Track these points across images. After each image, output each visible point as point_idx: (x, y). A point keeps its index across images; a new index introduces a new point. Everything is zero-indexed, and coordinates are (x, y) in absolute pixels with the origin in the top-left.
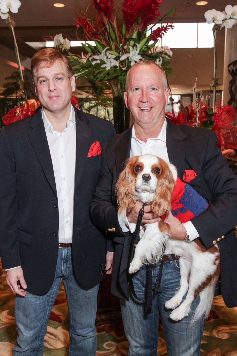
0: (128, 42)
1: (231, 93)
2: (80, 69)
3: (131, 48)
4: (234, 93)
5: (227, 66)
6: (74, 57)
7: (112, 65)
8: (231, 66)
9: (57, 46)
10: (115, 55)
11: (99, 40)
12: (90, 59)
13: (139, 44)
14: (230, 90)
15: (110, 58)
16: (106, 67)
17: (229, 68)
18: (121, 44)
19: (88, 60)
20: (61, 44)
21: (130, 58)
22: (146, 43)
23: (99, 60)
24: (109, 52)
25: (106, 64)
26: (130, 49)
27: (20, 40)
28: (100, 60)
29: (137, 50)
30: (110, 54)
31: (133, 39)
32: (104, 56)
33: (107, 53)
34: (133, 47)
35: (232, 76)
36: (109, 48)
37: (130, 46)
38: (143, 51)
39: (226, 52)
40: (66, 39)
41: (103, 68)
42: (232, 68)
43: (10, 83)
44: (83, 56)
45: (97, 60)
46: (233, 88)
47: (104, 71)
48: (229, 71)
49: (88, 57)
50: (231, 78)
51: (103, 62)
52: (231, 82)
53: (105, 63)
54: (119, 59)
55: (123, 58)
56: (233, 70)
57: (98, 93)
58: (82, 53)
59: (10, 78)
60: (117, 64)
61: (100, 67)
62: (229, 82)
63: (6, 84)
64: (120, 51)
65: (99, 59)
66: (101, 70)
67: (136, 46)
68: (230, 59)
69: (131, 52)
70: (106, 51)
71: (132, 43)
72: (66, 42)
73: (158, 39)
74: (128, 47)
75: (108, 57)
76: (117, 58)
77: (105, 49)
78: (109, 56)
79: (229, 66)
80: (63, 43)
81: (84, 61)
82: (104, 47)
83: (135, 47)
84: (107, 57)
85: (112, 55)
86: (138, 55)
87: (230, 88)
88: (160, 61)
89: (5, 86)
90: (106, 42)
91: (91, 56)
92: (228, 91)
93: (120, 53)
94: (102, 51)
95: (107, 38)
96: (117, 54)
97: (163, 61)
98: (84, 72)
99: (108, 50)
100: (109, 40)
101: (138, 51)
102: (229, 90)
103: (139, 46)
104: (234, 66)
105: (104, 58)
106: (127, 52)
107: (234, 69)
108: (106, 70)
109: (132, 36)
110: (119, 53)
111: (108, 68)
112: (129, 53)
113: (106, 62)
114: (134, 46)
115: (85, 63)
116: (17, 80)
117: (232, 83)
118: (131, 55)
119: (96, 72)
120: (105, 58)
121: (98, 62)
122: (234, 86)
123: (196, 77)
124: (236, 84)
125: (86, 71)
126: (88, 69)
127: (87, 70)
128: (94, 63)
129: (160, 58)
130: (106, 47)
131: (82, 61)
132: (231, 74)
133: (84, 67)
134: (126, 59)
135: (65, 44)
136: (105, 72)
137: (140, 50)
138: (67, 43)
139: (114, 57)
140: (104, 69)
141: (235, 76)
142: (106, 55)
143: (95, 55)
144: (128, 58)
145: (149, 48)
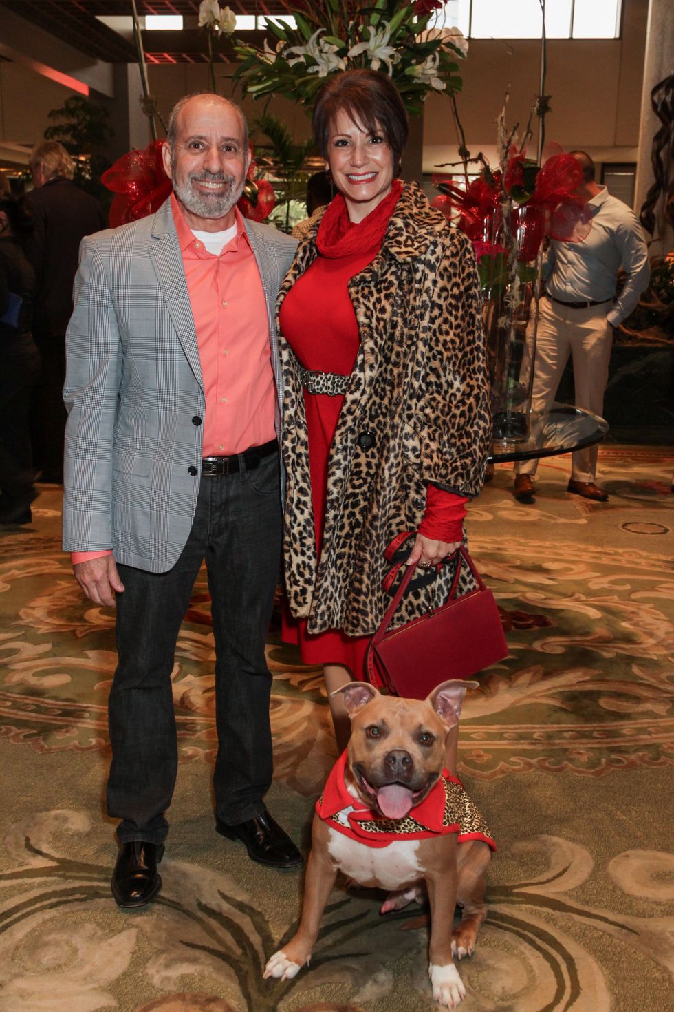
0: (366, 17)
1: (658, 166)
2: (262, 77)
3: (372, 30)
4: (665, 168)
5: (649, 93)
6: (249, 49)
7: (332, 66)
8: (661, 91)
9: (208, 26)
10: (338, 46)
11: (304, 13)
12: (285, 53)
13: (389, 21)
14: (655, 158)
15: (326, 53)
16: (317, 72)
17: (656, 98)
18: (351, 23)
19: (279, 56)
20: (216, 22)
21: (369, 53)
22: (404, 20)
23: (304, 56)
24: (325, 38)
25: (318, 65)
26: (369, 33)
27: (84, 10)
28: (306, 56)
29: (384, 34)
30: (326, 42)
31: (377, 10)
32: (314, 47)
33: (322, 41)
34: (377, 29)
35: (662, 120)
36: (325, 29)
37: (370, 25)
38: (399, 38)
39: (650, 53)
40: (227, 8)
41: (311, 74)
42: (663, 97)
43: (61, 126)
44: (267, 49)
45: (298, 56)
46: (662, 154)
47: (313, 79)
48: (654, 105)
49: (278, 51)
50: (659, 125)
51: (312, 62)
52: (657, 137)
53: (316, 64)
54: (346, 56)
55: (355, 51)
56: (664, 103)
57: (289, 164)
58: (266, 40)
59: (61, 112)
60: (342, 65)
61: (306, 72)
62: (653, 137)
63: (50, 128)
64: (349, 37)
65: (303, 53)
66: (308, 77)
67: (384, 27)
68: (660, 73)
69: (372, 39)
70: (319, 37)
71: (375, 18)
72: (226, 16)
73: (432, 11)
74: (365, 27)
75: (324, 51)
76: (342, 53)
77: (316, 31)
78: (326, 48)
79: (654, 92)
80: (219, 19)
81: (271, 58)
82: (314, 27)
83: (381, 28)
84: (321, 51)
85: (332, 44)
86: (388, 45)
87: (656, 154)
88: (434, 60)
89: (48, 135)
90: (318, 15)
91: (285, 48)
92: (650, 165)
93: (350, 41)
94: (310, 37)
95: (322, 9)
96: (343, 44)
97: (440, 61)
98: (270, 83)
99: (323, 34)
100: (326, 11)
101: (387, 36)
102: (652, 158)
103: (390, 27)
104: (667, 93)
105: (314, 51)
106: (364, 38)
107: (669, 99)
108: (318, 78)
109: (375, 4)
110: (347, 42)
111: (323, 74)
112: (368, 40)
113: (319, 60)
114: (380, 26)
115: (274, 64)
116: (78, 118)
117: (660, 138)
118: (372, 44)
119: (298, 82)
120: (317, 52)
121: (302, 59)
122: (666, 146)
123: (507, 93)
124: (672, 141)
125: (275, 82)
126: (279, 77)
127: (277, 80)
128: (292, 63)
129: (434, 55)
130: (318, 27)
131: (267, 59)
132: (659, 114)
133: (269, 71)
134: (360, 55)
135: (225, 21)
136: (315, 83)
137: (392, 36)
138: (229, 19)
139: (336, 49)
140: (313, 76)
141: (670, 120)
142: (319, 44)
143: (295, 45)
144: (365, 52)
145: (411, 31)
